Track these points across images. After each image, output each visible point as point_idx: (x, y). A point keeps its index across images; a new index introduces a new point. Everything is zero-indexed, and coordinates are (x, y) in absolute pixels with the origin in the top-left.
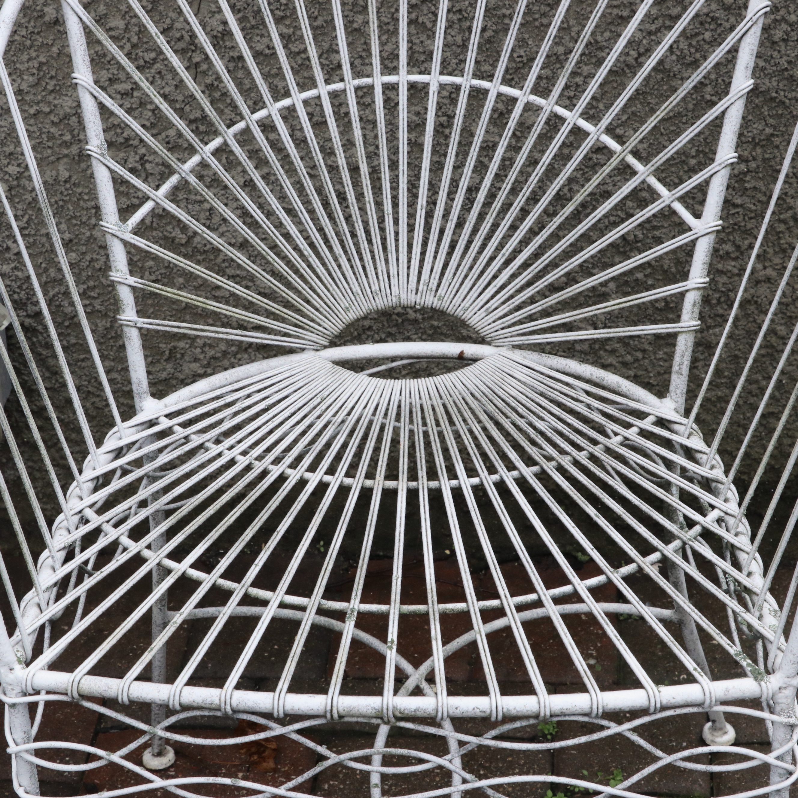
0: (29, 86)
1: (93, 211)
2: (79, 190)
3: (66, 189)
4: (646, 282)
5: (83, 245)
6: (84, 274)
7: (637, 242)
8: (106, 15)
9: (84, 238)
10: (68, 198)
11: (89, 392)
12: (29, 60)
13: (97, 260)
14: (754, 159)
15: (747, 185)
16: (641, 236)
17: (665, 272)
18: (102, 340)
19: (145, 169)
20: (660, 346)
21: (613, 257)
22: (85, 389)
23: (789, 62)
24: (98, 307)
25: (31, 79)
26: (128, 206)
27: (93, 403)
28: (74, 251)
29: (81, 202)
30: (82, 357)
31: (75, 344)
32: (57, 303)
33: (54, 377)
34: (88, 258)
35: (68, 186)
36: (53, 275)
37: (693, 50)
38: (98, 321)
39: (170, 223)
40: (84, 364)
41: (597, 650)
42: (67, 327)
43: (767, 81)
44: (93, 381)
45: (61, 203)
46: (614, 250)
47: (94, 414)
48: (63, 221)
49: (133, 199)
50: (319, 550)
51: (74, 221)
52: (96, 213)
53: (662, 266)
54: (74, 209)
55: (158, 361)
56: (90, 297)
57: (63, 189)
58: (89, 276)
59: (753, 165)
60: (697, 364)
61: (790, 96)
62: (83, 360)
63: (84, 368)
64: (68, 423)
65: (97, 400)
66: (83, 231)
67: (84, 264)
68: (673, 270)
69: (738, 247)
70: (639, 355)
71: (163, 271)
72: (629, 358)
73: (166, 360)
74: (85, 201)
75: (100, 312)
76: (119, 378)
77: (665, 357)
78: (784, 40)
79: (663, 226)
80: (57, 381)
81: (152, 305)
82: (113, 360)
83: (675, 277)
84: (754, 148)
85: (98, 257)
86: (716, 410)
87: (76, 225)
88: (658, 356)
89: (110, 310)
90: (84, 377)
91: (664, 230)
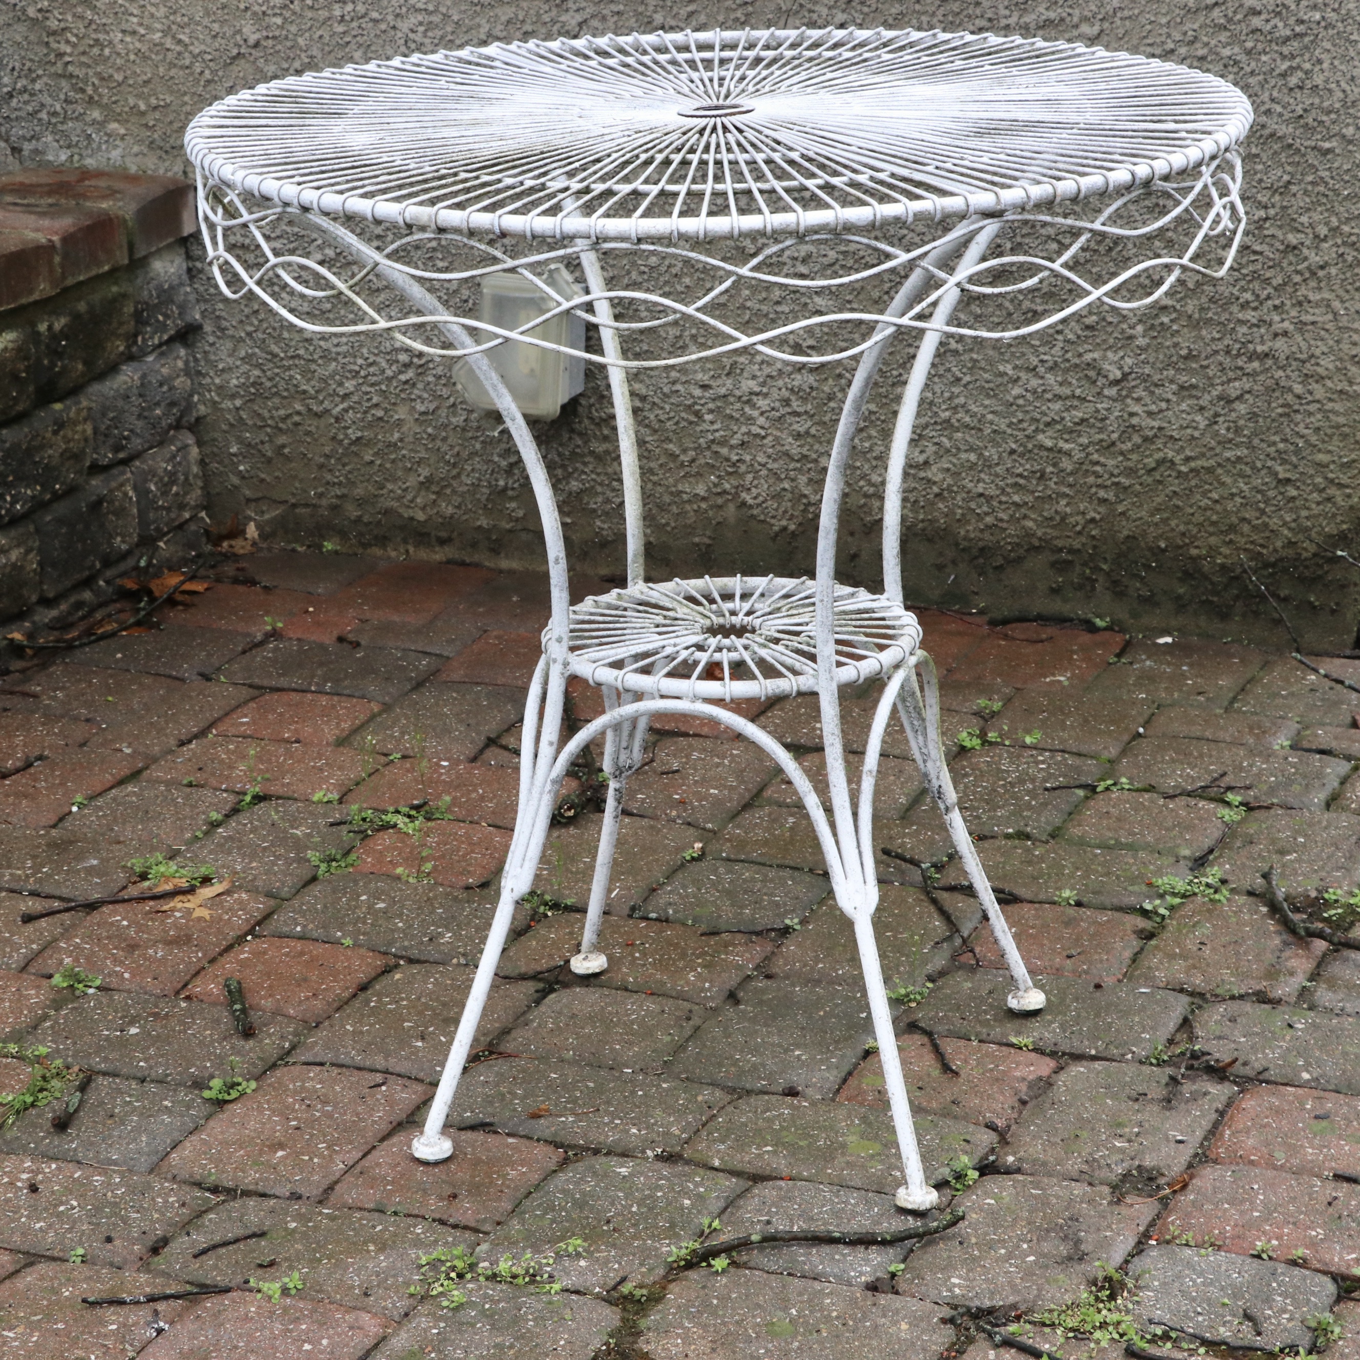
14: (1273, 206)
15: (1266, 232)
23: (1305, 110)
34: (667, 262)
55: (719, 376)
59: (1272, 212)
61: (1306, 143)
69: (1258, 296)
70: (1164, 405)
72: (1153, 408)
84: (1273, 195)
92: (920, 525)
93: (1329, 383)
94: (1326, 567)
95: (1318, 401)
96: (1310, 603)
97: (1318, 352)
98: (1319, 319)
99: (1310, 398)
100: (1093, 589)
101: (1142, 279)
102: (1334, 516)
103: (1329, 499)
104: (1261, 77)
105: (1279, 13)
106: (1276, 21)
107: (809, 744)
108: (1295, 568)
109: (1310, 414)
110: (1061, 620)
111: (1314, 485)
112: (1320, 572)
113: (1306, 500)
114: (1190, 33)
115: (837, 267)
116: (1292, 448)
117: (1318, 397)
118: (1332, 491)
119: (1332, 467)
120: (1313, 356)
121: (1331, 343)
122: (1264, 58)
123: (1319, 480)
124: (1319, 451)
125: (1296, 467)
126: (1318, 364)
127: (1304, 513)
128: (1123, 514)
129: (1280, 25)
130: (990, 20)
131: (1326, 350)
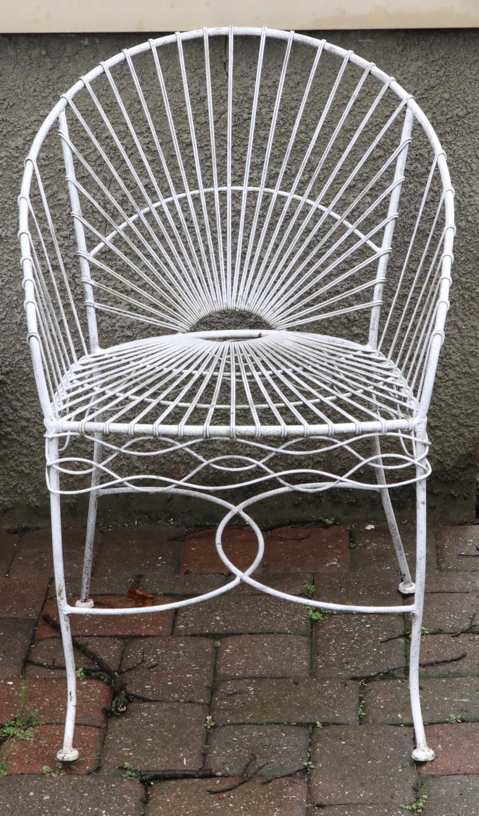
0: (12, 234)
7: (356, 321)
8: (57, 191)
11: (35, 422)
12: (12, 218)
16: (357, 317)
19: (75, 282)
25: (13, 229)
31: (29, 391)
33: (15, 413)
36: (18, 348)
37: (382, 208)
40: (33, 404)
41: (338, 559)
42: (25, 380)
43: (424, 225)
50: (170, 523)
62: (33, 402)
64: (22, 442)
78: (432, 201)
92: (211, 477)
93: (458, 369)
94: (460, 474)
95: (452, 380)
96: (452, 495)
97: (451, 352)
98: (450, 333)
99: (447, 378)
100: (321, 501)
101: (342, 320)
102: (464, 443)
103: (461, 435)
104: (408, 197)
105: (418, 160)
106: (416, 164)
107: (221, 632)
108: (442, 476)
109: (447, 387)
110: (304, 523)
111: (452, 427)
112: (457, 477)
113: (447, 437)
114: (365, 175)
115: (150, 329)
116: (437, 408)
117: (451, 377)
118: (463, 430)
119: (462, 416)
120: (448, 354)
121: (458, 345)
122: (410, 186)
123: (454, 424)
124: (454, 408)
125: (440, 418)
126: (451, 359)
127: (446, 444)
128: (337, 456)
129: (419, 166)
130: (240, 176)
131: (455, 350)
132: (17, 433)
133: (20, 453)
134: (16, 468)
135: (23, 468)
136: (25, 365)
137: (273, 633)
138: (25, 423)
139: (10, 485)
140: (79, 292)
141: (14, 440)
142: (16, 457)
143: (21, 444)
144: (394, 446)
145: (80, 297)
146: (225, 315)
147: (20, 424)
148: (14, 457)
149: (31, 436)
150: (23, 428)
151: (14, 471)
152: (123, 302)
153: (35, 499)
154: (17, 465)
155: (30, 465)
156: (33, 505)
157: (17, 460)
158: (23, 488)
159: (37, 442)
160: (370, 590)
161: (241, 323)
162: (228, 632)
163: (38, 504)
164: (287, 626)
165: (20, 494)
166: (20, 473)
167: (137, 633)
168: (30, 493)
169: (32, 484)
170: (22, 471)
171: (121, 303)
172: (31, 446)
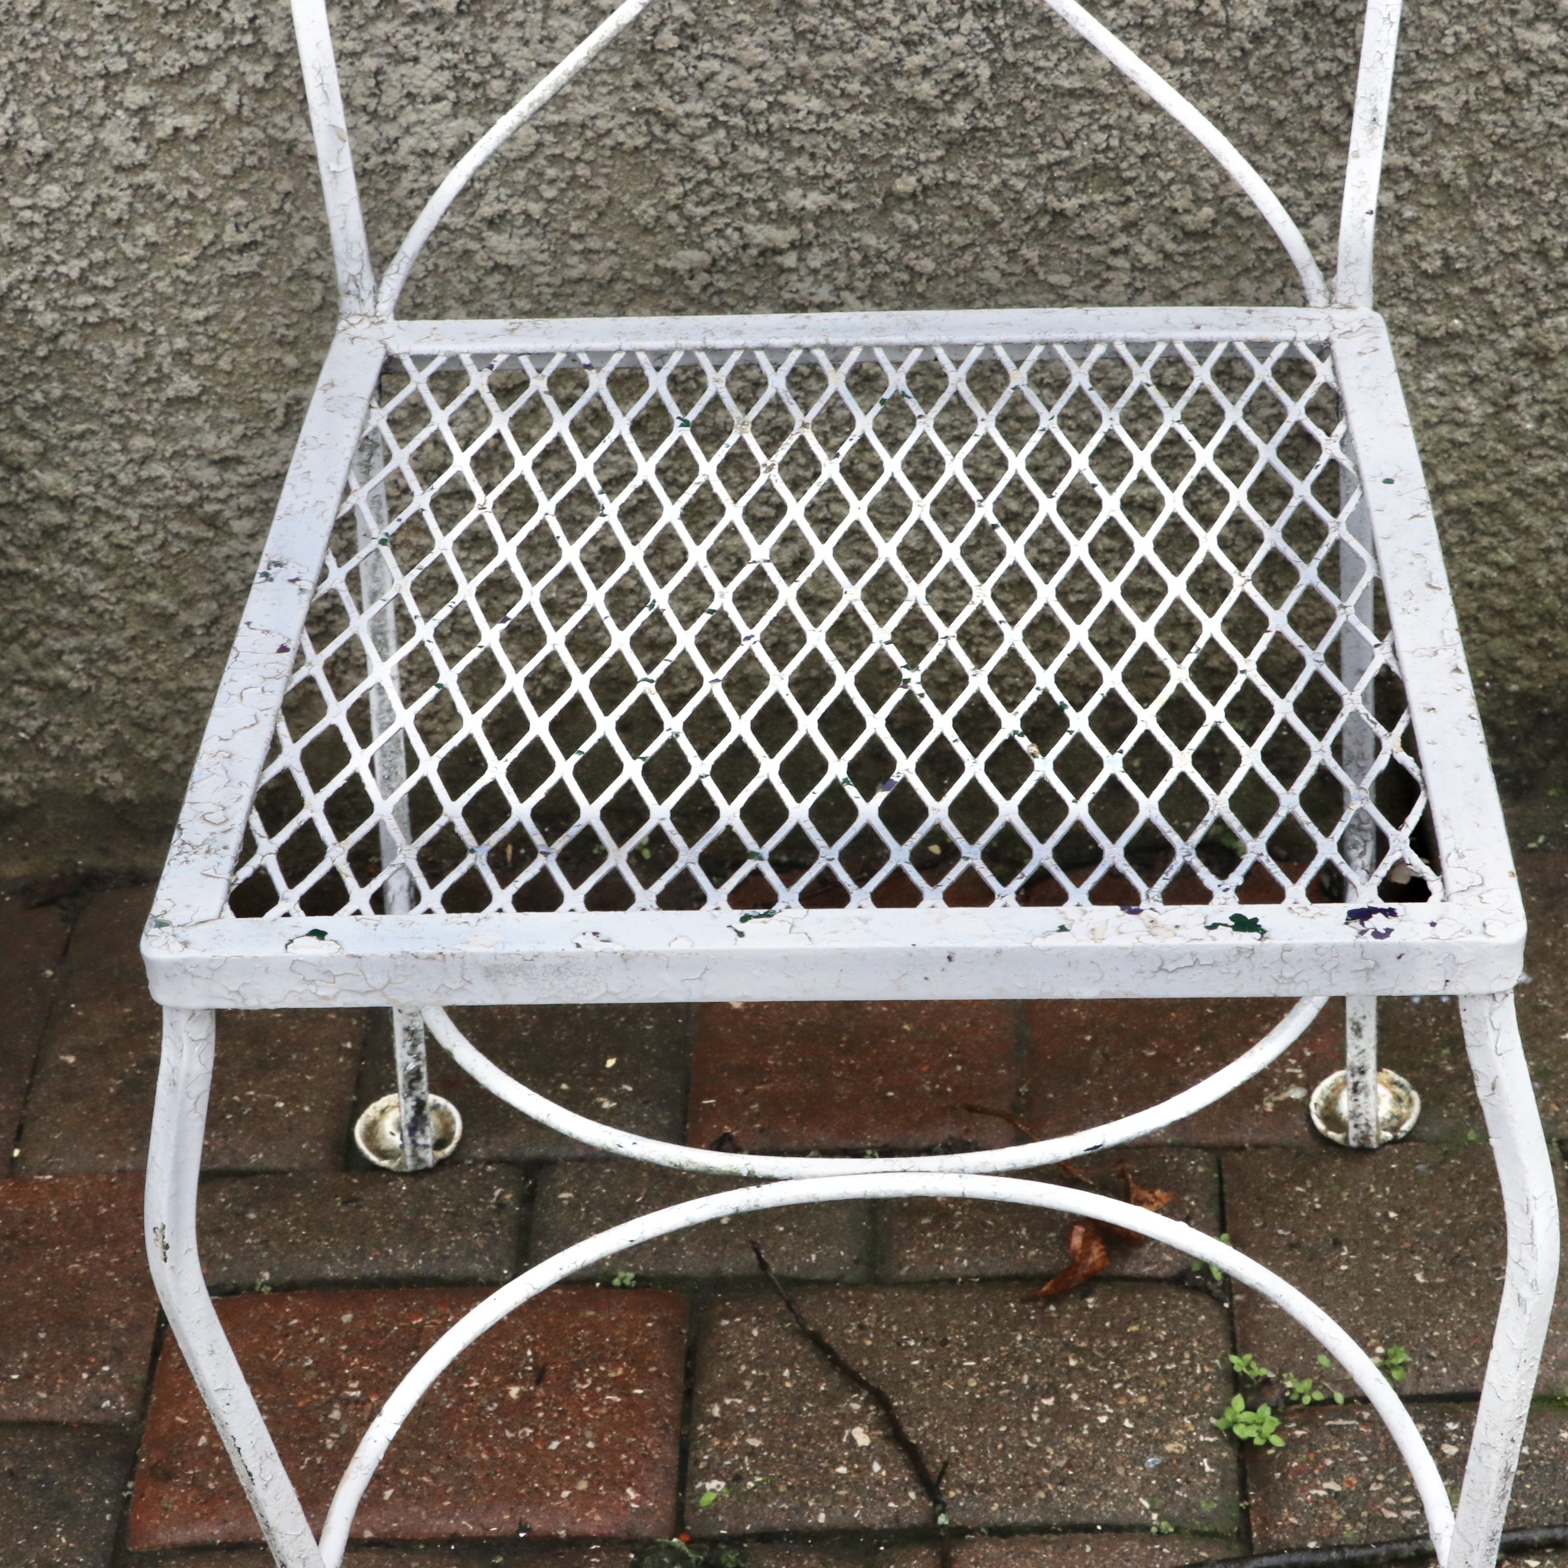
1: (101, 83)
2: (65, 35)
3: (35, 34)
4: (1399, 213)
5: (77, 164)
6: (81, 234)
9: (79, 148)
10: (38, 54)
11: (97, 510)
13: (112, 199)
17: (1444, 187)
18: (126, 389)
20: (1429, 360)
21: (1324, 155)
22: (89, 503)
24: (115, 311)
26: (182, 69)
27: (108, 536)
28: (56, 180)
29: (71, 64)
30: (79, 428)
31: (65, 397)
32: (19, 304)
33: (14, 479)
35: (38, 25)
38: (116, 344)
39: (282, 107)
40: (84, 446)
42: (44, 359)
44: (106, 483)
45: (22, 67)
46: (1326, 140)
47: (111, 560)
48: (28, 109)
49: (193, 53)
51: (55, 110)
52: (106, 88)
53: (1437, 175)
54: (55, 80)
56: (95, 287)
57: (26, 33)
58: (92, 239)
60: (1514, 400)
62: (82, 436)
63: (84, 454)
64: (51, 583)
65: (117, 527)
66: (77, 131)
67: (80, 211)
68: (1464, 182)
71: (268, 221)
73: (278, 430)
74: (79, 59)
75: (121, 321)
76: (168, 474)
77: (1441, 385)
79: (1440, 81)
80: (22, 486)
81: (243, 303)
82: (154, 434)
83: (1467, 198)
85: (114, 192)
86: (1555, 503)
87: (59, 118)
88: (1425, 385)
89: (145, 317)
90: (85, 476)
91: (1443, 91)
132: (32, 551)
133: (46, 620)
134: (37, 674)
135: (62, 673)
136: (38, 304)
137: (1090, 1528)
138: (57, 517)
139: (16, 730)
140: (241, 20)
141: (21, 576)
142: (33, 635)
143: (47, 587)
144: (1512, 578)
145: (248, 39)
146: (845, 104)
147: (39, 517)
148: (22, 633)
149: (86, 561)
150: (51, 533)
151: (28, 682)
152: (424, 55)
153: (117, 777)
154: (38, 664)
155: (90, 661)
156: (110, 797)
157: (36, 645)
158: (67, 739)
159: (111, 581)
160: (1455, 1261)
161: (910, 131)
162: (905, 1521)
163: (129, 793)
164: (1143, 1491)
165: (58, 758)
166: (51, 690)
167: (537, 1525)
168: (96, 758)
169: (101, 726)
170: (61, 685)
171: (416, 60)
172: (85, 598)
